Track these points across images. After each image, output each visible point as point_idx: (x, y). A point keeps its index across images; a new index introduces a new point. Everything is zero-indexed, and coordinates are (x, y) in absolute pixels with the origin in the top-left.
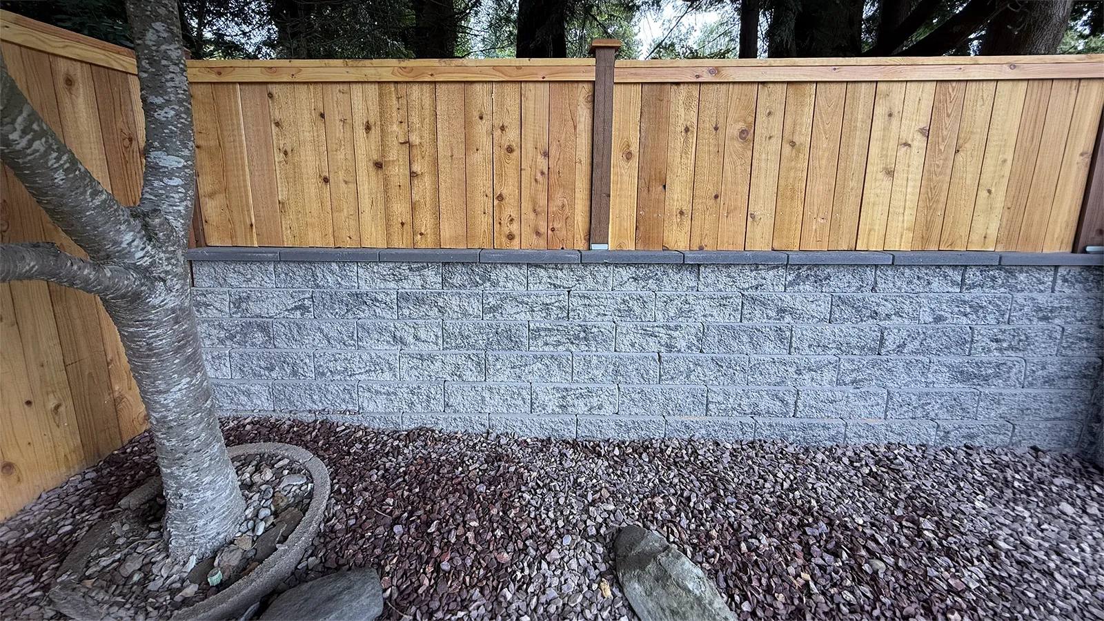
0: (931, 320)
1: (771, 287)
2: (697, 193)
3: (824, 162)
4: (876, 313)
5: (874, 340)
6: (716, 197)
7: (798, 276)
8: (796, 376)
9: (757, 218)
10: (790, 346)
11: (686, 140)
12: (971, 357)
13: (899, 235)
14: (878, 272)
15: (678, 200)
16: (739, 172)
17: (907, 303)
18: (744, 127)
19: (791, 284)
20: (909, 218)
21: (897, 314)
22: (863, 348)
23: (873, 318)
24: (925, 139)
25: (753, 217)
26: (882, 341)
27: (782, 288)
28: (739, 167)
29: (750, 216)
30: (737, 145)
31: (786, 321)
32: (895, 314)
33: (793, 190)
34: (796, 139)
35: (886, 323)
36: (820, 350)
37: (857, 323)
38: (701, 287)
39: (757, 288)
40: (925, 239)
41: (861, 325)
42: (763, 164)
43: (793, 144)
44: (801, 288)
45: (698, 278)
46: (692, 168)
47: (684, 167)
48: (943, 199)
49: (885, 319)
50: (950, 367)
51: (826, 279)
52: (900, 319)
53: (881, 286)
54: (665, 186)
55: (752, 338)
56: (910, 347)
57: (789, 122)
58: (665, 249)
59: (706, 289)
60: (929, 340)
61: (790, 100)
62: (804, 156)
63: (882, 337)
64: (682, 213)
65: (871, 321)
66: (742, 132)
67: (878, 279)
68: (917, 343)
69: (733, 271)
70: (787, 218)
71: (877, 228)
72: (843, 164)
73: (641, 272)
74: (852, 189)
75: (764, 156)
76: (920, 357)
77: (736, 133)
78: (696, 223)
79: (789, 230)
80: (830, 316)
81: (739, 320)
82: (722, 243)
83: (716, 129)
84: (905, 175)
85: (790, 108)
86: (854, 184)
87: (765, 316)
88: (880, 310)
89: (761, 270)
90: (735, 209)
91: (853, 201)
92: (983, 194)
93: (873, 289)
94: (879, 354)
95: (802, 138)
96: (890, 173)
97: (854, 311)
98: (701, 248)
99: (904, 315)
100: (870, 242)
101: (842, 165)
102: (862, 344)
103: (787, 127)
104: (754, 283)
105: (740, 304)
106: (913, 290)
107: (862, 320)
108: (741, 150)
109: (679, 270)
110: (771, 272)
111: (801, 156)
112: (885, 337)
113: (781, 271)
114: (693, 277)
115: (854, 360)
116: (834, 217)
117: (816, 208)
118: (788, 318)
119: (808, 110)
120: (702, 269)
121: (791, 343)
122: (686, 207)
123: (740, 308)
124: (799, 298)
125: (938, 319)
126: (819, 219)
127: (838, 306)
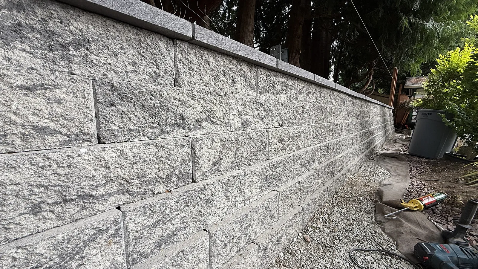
0: (240, 126)
4: (183, 119)
5: (183, 161)
12: (270, 161)
14: (179, 55)
17: (217, 102)
21: (208, 119)
22: (169, 177)
23: (179, 126)
26: (195, 158)
32: (206, 120)
35: (198, 133)
36: (72, 209)
37: (156, 137)
41: (163, 140)
49: (195, 128)
50: (259, 175)
52: (211, 126)
53: (184, 77)
56: (227, 161)
60: (241, 149)
63: (194, 153)
65: (177, 133)
67: (180, 66)
68: (231, 154)
76: (235, 172)
80: (98, 128)
88: (187, 112)
93: (176, 83)
94: (194, 181)
97: (146, 115)
99: (216, 120)
102: (167, 172)
107: (163, 132)
112: (198, 154)
115: (152, 206)
125: (246, 124)
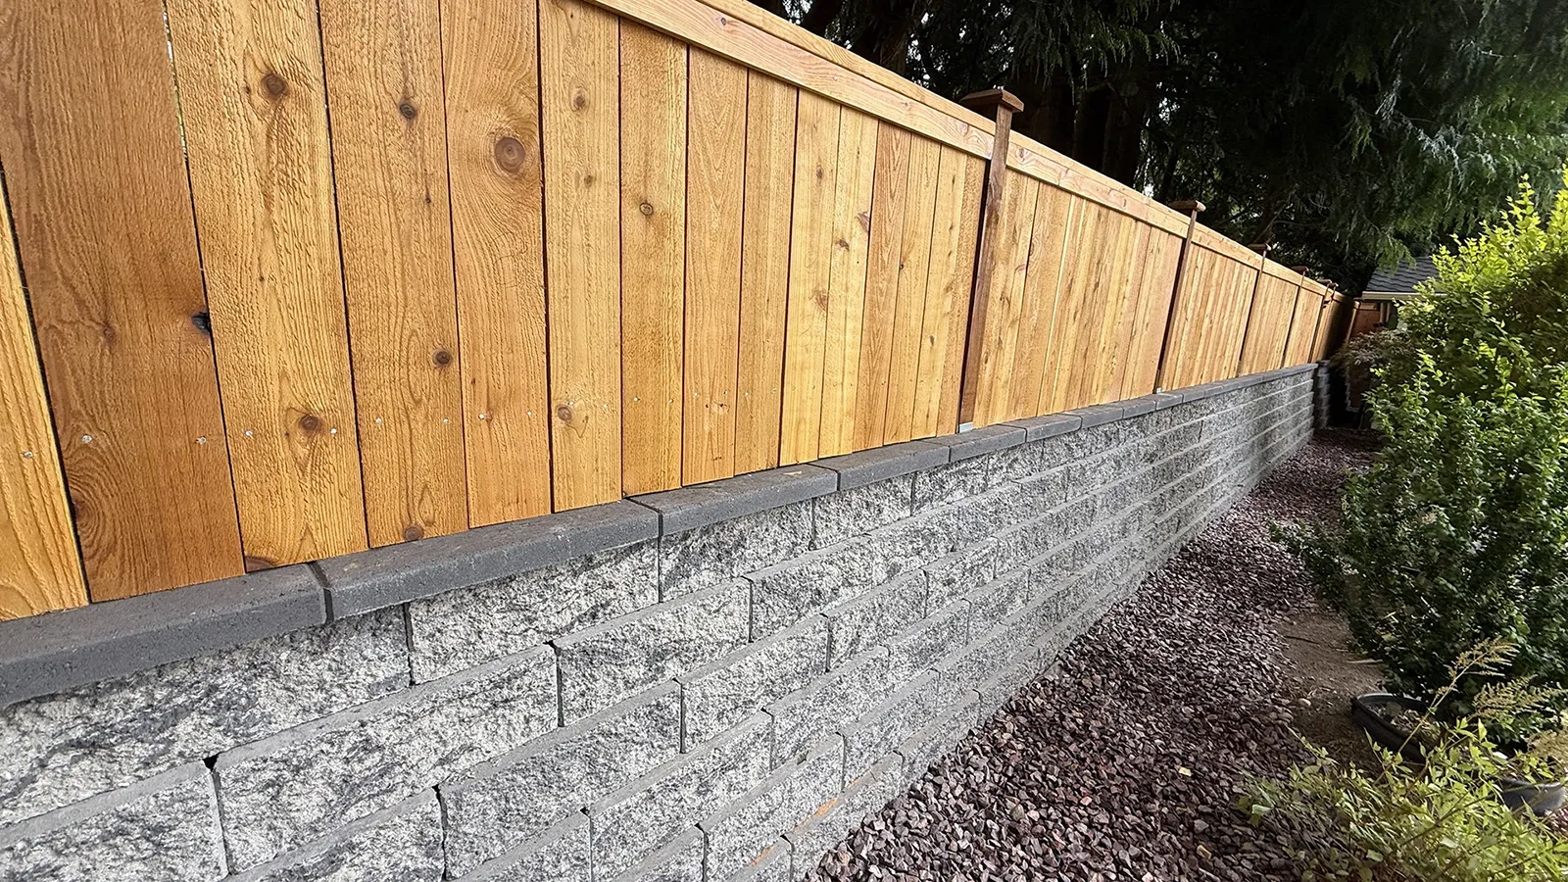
0: (885, 577)
1: (628, 603)
2: (365, 346)
3: (716, 267)
4: (819, 594)
5: (819, 650)
6: (443, 359)
7: (685, 553)
8: (699, 800)
9: (578, 419)
10: (683, 735)
11: (278, 132)
13: (837, 426)
14: (817, 510)
15: (283, 375)
16: (509, 277)
17: (858, 558)
18: (508, 130)
19: (673, 578)
20: (849, 392)
21: (846, 583)
23: (814, 604)
24: (866, 234)
25: (567, 415)
26: (830, 645)
27: (652, 595)
28: (508, 263)
29: (554, 411)
30: (493, 185)
31: (669, 674)
32: (843, 585)
33: (657, 336)
34: (655, 197)
35: (833, 607)
36: (738, 714)
37: (793, 625)
38: (424, 671)
39: (594, 616)
40: (868, 429)
41: (800, 627)
42: (577, 260)
43: (647, 210)
44: (693, 581)
45: (409, 643)
46: (330, 253)
47: (286, 240)
48: (887, 355)
49: (831, 600)
50: (910, 650)
51: (738, 545)
52: (850, 591)
53: (821, 534)
54: (204, 320)
55: (592, 762)
56: (866, 637)
57: (632, 141)
58: (260, 567)
59: (443, 672)
61: (632, 79)
62: (674, 245)
63: (831, 637)
64: (311, 424)
65: (812, 612)
66: (506, 145)
67: (818, 522)
68: (873, 627)
69: (524, 591)
70: (649, 411)
71: (808, 416)
72: (749, 275)
73: (120, 708)
74: (768, 336)
75: (577, 235)
76: (877, 652)
77: (485, 145)
78: (383, 453)
79: (657, 440)
80: (750, 629)
81: (554, 725)
82: (485, 505)
83: (408, 112)
84: (843, 308)
85: (634, 102)
86: (771, 323)
87: (620, 684)
88: (823, 584)
89: (600, 564)
90: (512, 394)
91: (772, 359)
92: (927, 343)
93: (812, 546)
94: (827, 670)
95: (668, 200)
96: (823, 301)
97: (787, 603)
98: (413, 535)
99: (854, 581)
100: (799, 448)
101: (748, 277)
102: (804, 666)
103: (630, 157)
104: (586, 604)
105: (554, 681)
106: (862, 529)
107: (800, 617)
108: (506, 206)
109: (325, 641)
110: (625, 565)
111: (668, 245)
112: (835, 636)
113: (648, 555)
114: (387, 646)
115: (794, 708)
116: (741, 401)
117: (706, 381)
118: (673, 668)
119: (675, 118)
120: (418, 612)
121: (683, 725)
122: (327, 398)
123: (553, 691)
124: (692, 611)
125: (893, 572)
126: (715, 408)
127: (762, 601)
